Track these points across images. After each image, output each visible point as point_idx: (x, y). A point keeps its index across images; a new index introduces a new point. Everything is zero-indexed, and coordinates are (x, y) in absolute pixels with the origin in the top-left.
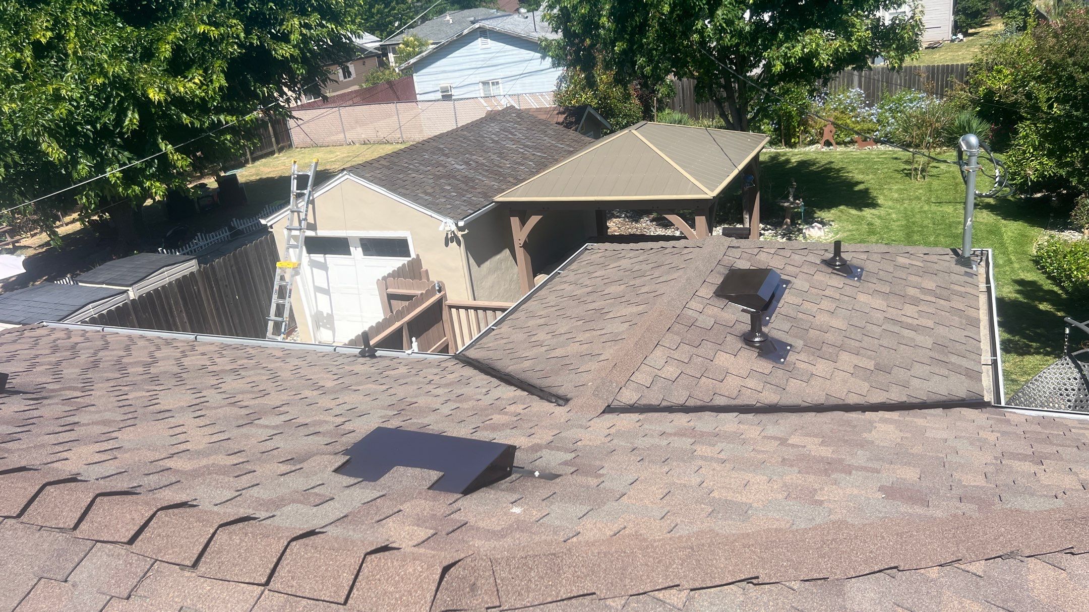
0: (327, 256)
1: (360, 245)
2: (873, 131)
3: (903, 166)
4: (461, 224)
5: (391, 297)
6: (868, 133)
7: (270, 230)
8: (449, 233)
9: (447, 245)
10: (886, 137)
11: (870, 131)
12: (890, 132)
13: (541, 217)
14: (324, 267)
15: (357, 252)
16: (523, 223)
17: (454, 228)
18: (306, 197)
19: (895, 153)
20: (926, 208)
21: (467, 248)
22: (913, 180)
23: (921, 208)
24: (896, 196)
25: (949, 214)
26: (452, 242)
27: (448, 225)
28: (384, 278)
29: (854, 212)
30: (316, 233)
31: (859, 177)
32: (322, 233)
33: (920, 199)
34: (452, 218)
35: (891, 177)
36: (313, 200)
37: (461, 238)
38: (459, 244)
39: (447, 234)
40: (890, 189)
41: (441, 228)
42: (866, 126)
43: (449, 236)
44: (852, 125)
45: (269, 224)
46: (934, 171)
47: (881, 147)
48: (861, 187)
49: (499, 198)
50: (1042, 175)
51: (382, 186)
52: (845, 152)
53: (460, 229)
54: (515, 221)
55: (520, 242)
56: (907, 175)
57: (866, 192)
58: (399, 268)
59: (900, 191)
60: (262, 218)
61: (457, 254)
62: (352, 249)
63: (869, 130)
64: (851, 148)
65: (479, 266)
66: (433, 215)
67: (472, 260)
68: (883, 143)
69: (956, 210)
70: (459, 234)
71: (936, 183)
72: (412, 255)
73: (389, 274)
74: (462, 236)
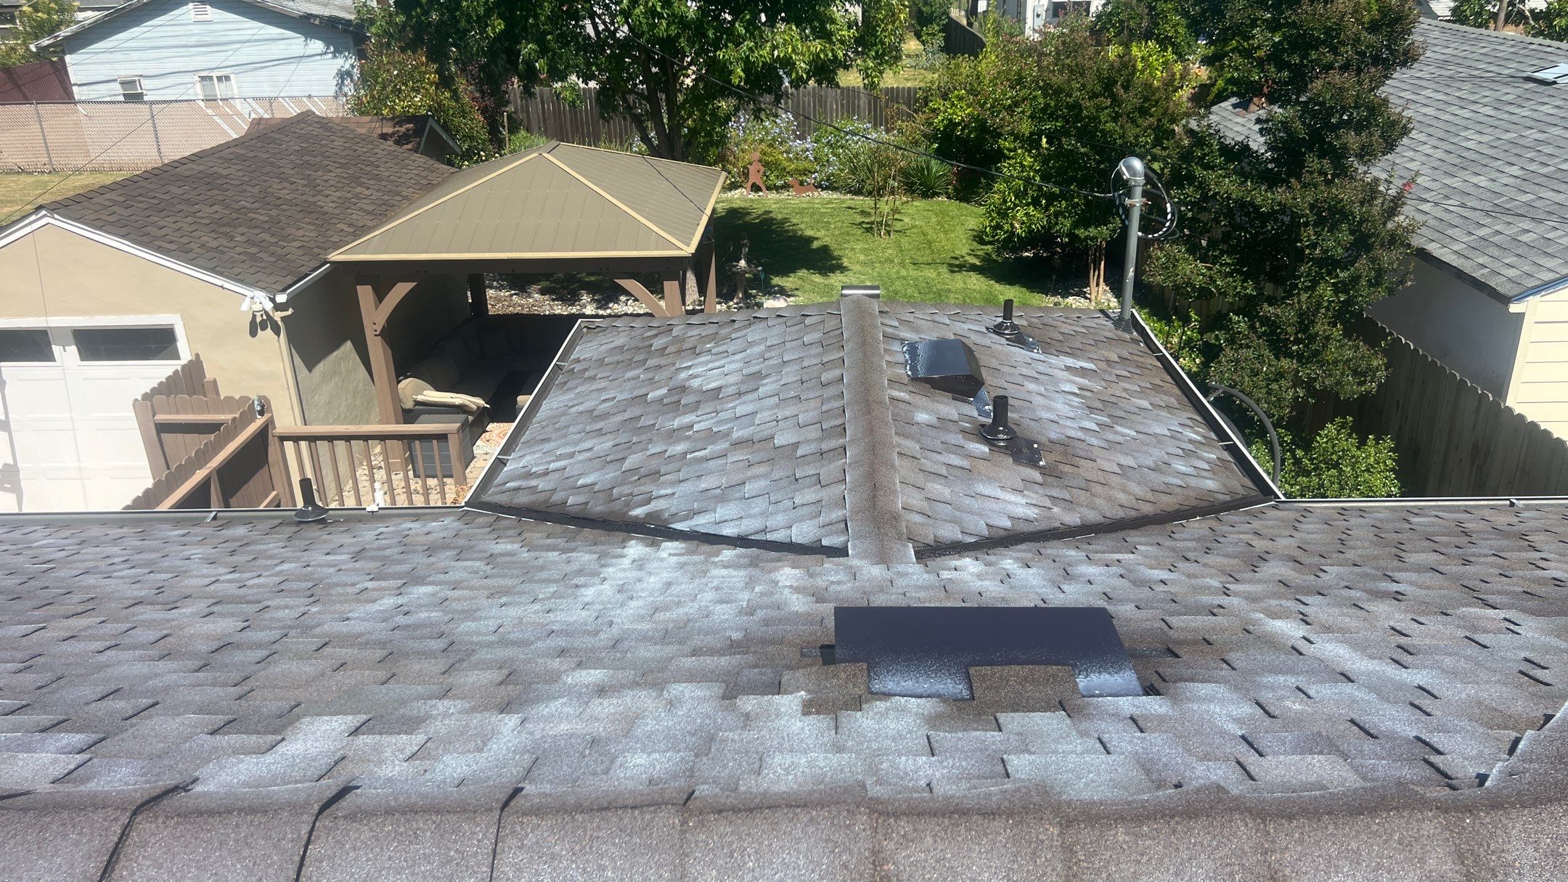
1: (74, 341)
2: (810, 172)
3: (859, 219)
4: (281, 298)
5: (163, 428)
6: (805, 174)
8: (258, 315)
9: (253, 333)
10: (828, 180)
11: (806, 172)
12: (833, 174)
13: (414, 284)
15: (67, 355)
16: (380, 296)
17: (269, 306)
19: (843, 202)
20: (904, 273)
21: (291, 341)
22: (877, 238)
23: (898, 272)
24: (862, 257)
25: (933, 279)
26: (264, 329)
27: (257, 301)
28: (146, 397)
29: (817, 278)
31: (809, 233)
33: (892, 262)
34: (263, 289)
35: (848, 234)
37: (280, 323)
38: (277, 331)
39: (254, 316)
40: (853, 249)
41: (245, 306)
42: (802, 165)
43: (259, 319)
44: (785, 164)
46: (898, 226)
47: (825, 194)
48: (816, 245)
49: (336, 256)
50: (1030, 231)
51: (123, 237)
52: (781, 201)
53: (278, 307)
54: (365, 294)
55: (375, 327)
56: (868, 230)
57: (825, 250)
58: (169, 378)
59: (864, 251)
61: (274, 349)
62: (56, 349)
63: (805, 170)
64: (784, 195)
65: (310, 371)
66: (227, 285)
67: (298, 360)
68: (827, 188)
69: (939, 274)
70: (278, 316)
71: (904, 240)
72: (186, 355)
73: (153, 390)
74: (282, 318)
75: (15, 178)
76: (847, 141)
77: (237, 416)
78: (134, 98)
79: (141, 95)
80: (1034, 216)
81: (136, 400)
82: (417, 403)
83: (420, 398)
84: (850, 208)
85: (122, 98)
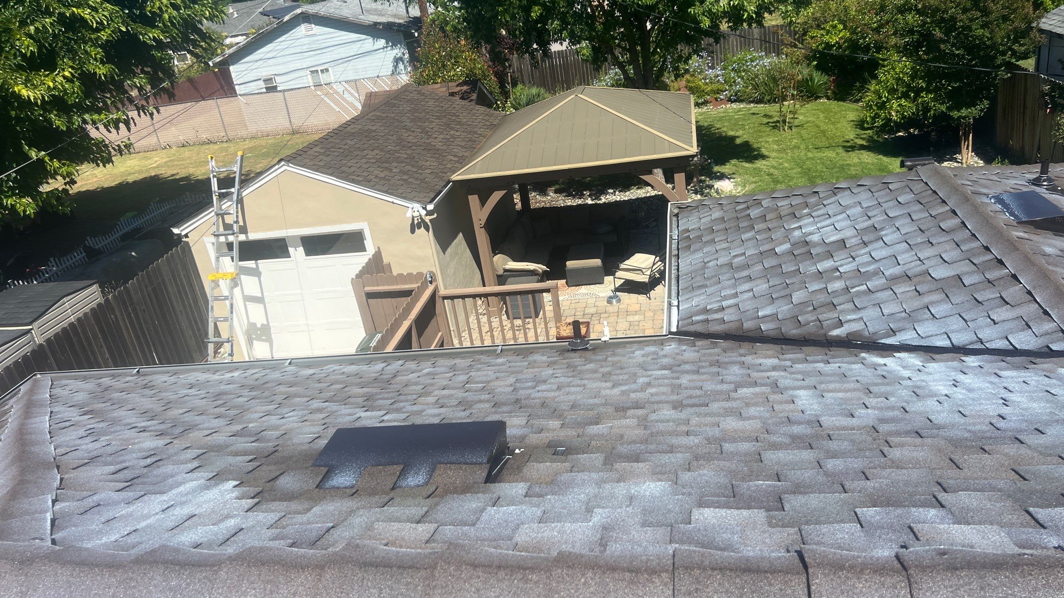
0: (259, 261)
1: (301, 244)
2: (722, 91)
3: (765, 120)
4: (430, 207)
5: (370, 296)
6: (718, 93)
7: (184, 239)
8: (416, 219)
9: (413, 231)
10: (735, 96)
11: (719, 91)
12: (739, 91)
13: (505, 191)
14: (256, 273)
15: (297, 253)
17: (423, 212)
18: (235, 197)
19: (749, 109)
20: (810, 155)
21: (434, 234)
22: (782, 132)
23: (806, 155)
24: (776, 147)
25: (834, 158)
26: (419, 228)
27: (415, 210)
28: (358, 276)
29: (747, 165)
30: (247, 237)
31: (731, 133)
32: (253, 236)
33: (799, 148)
34: (419, 202)
35: (760, 131)
36: (242, 199)
37: (429, 223)
38: (427, 229)
39: (413, 220)
40: (767, 142)
41: (409, 214)
42: (715, 87)
43: (416, 222)
44: (703, 87)
45: (183, 233)
46: (796, 122)
47: (734, 106)
48: (738, 141)
49: (456, 177)
50: (904, 117)
51: (331, 175)
52: (704, 113)
53: (429, 213)
54: (473, 200)
55: (480, 222)
56: (774, 127)
57: (746, 144)
58: (367, 264)
59: (776, 142)
60: (174, 226)
61: (426, 239)
62: (291, 250)
63: (718, 90)
64: (705, 109)
65: (445, 253)
66: (395, 201)
67: (438, 247)
68: (735, 101)
69: (837, 154)
70: (427, 219)
71: (803, 132)
72: (371, 249)
73: (360, 271)
74: (430, 220)
75: (207, 147)
76: (748, 66)
77: (419, 285)
78: (272, 89)
79: (276, 87)
80: (906, 106)
81: (353, 279)
82: (506, 271)
83: (507, 267)
84: (754, 114)
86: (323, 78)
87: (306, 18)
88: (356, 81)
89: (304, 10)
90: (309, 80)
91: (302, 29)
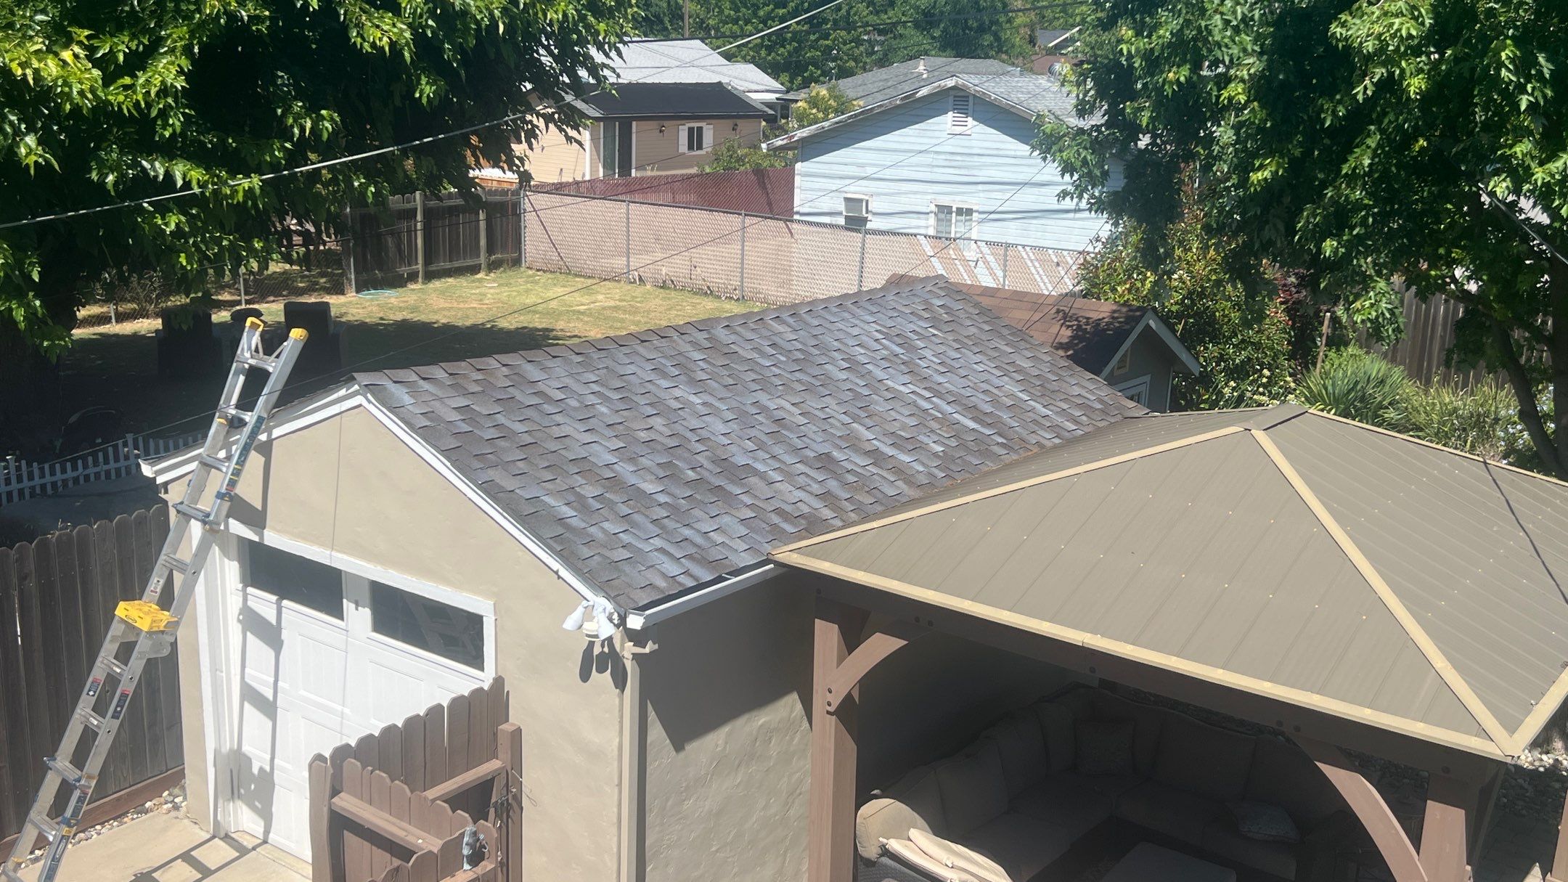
0: (285, 603)
1: (368, 600)
4: (635, 622)
8: (600, 640)
9: (585, 676)
13: (906, 642)
14: (271, 635)
15: (359, 617)
16: (851, 641)
21: (646, 695)
26: (601, 670)
27: (596, 616)
30: (262, 536)
32: (273, 538)
34: (609, 596)
37: (629, 664)
38: (620, 681)
39: (591, 644)
43: (597, 650)
45: (160, 480)
49: (787, 554)
53: (633, 636)
55: (829, 697)
60: (147, 455)
61: (611, 708)
62: (348, 606)
65: (678, 748)
66: (562, 573)
67: (657, 732)
70: (628, 650)
74: (636, 657)
79: (865, 220)
82: (886, 852)
85: (841, 221)
86: (956, 228)
87: (961, 101)
88: (1008, 245)
89: (960, 81)
90: (929, 225)
91: (948, 120)
